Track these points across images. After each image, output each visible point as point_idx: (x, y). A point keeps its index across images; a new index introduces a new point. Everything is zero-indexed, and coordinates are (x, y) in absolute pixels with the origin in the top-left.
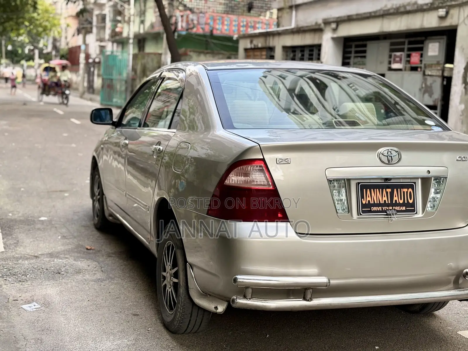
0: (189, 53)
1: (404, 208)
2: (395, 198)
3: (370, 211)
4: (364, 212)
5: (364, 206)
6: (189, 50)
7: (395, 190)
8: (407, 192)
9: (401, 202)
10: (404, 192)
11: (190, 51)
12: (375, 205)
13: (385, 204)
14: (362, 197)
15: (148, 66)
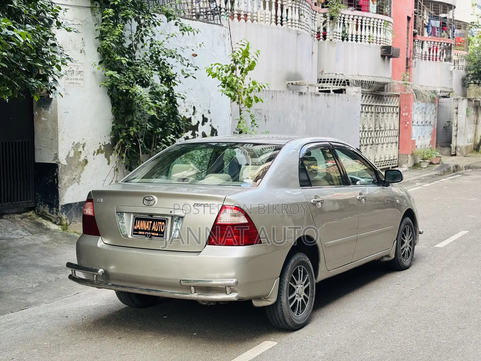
1: (157, 234)
2: (153, 228)
3: (138, 234)
4: (134, 234)
5: (135, 230)
7: (154, 222)
8: (161, 224)
9: (157, 230)
10: (159, 224)
12: (141, 230)
13: (147, 231)
14: (135, 225)
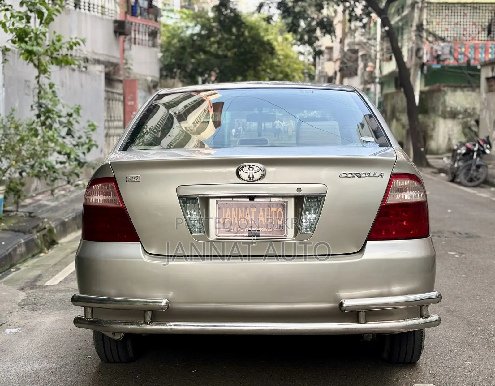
0: (443, 89)
3: (229, 232)
6: (443, 84)
8: (276, 212)
10: (272, 212)
11: (444, 87)
15: (397, 106)
